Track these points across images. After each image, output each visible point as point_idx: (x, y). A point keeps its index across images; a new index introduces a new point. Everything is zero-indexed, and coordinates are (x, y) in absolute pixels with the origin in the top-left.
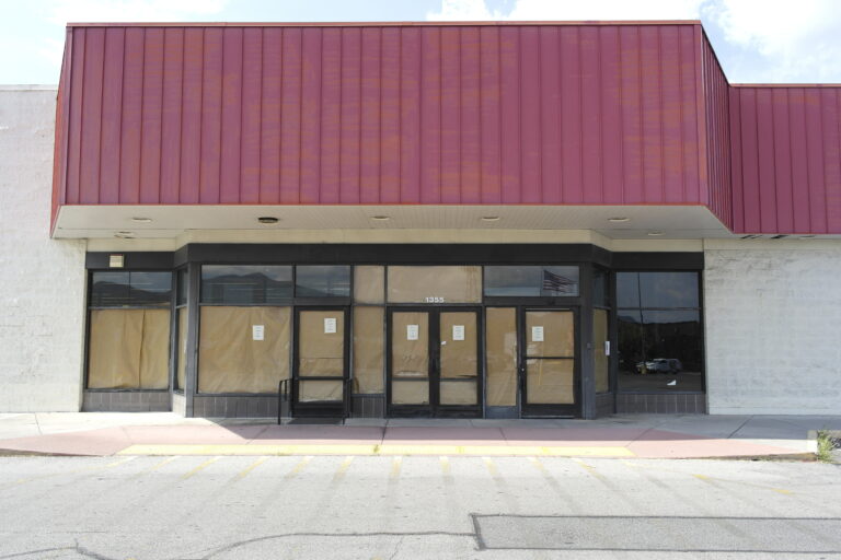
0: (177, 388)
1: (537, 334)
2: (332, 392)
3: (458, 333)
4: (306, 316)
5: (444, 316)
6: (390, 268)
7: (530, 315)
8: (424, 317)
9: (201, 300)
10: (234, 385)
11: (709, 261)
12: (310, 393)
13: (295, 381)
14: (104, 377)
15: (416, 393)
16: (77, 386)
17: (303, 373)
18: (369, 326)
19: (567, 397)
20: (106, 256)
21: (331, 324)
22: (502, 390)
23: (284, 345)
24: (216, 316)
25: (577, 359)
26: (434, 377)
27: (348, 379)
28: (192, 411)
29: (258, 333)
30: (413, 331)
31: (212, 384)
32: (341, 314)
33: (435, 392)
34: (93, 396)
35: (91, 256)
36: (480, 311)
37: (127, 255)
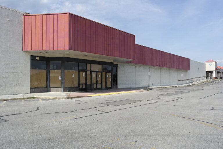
1: (108, 76)
2: (84, 87)
3: (99, 76)
4: (80, 73)
5: (98, 73)
6: (92, 65)
8: (95, 73)
9: (65, 68)
11: (118, 66)
12: (81, 87)
13: (79, 85)
14: (34, 85)
16: (29, 87)
20: (35, 57)
21: (84, 74)
23: (77, 78)
25: (111, 80)
26: (97, 83)
27: (86, 84)
28: (64, 91)
29: (73, 76)
30: (94, 75)
32: (85, 72)
33: (97, 86)
34: (33, 89)
35: (32, 56)
36: (102, 72)
37: (40, 57)
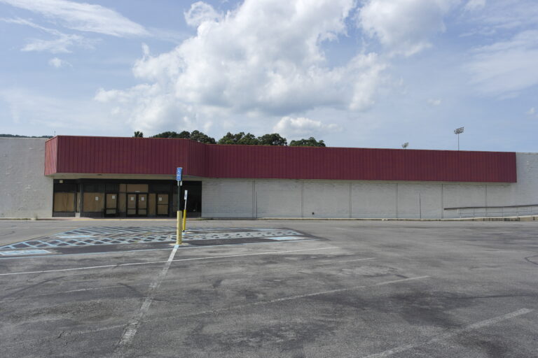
0: (76, 211)
1: (160, 199)
2: (113, 212)
3: (143, 199)
4: (108, 195)
5: (140, 195)
6: (128, 185)
7: (159, 195)
8: (135, 195)
9: (84, 191)
10: (91, 210)
11: (203, 183)
12: (109, 212)
13: (106, 209)
14: (59, 209)
15: (134, 212)
16: (51, 211)
17: (107, 207)
18: (122, 197)
19: (166, 213)
20: (59, 180)
21: (114, 197)
22: (152, 211)
23: (103, 202)
24: (87, 195)
25: (169, 205)
26: (137, 208)
27: (117, 209)
28: (82, 216)
29: (97, 199)
30: (132, 199)
31: (86, 210)
32: (116, 195)
33: (137, 212)
34: (55, 213)
35: (54, 180)
36: (148, 194)
37: (64, 180)
